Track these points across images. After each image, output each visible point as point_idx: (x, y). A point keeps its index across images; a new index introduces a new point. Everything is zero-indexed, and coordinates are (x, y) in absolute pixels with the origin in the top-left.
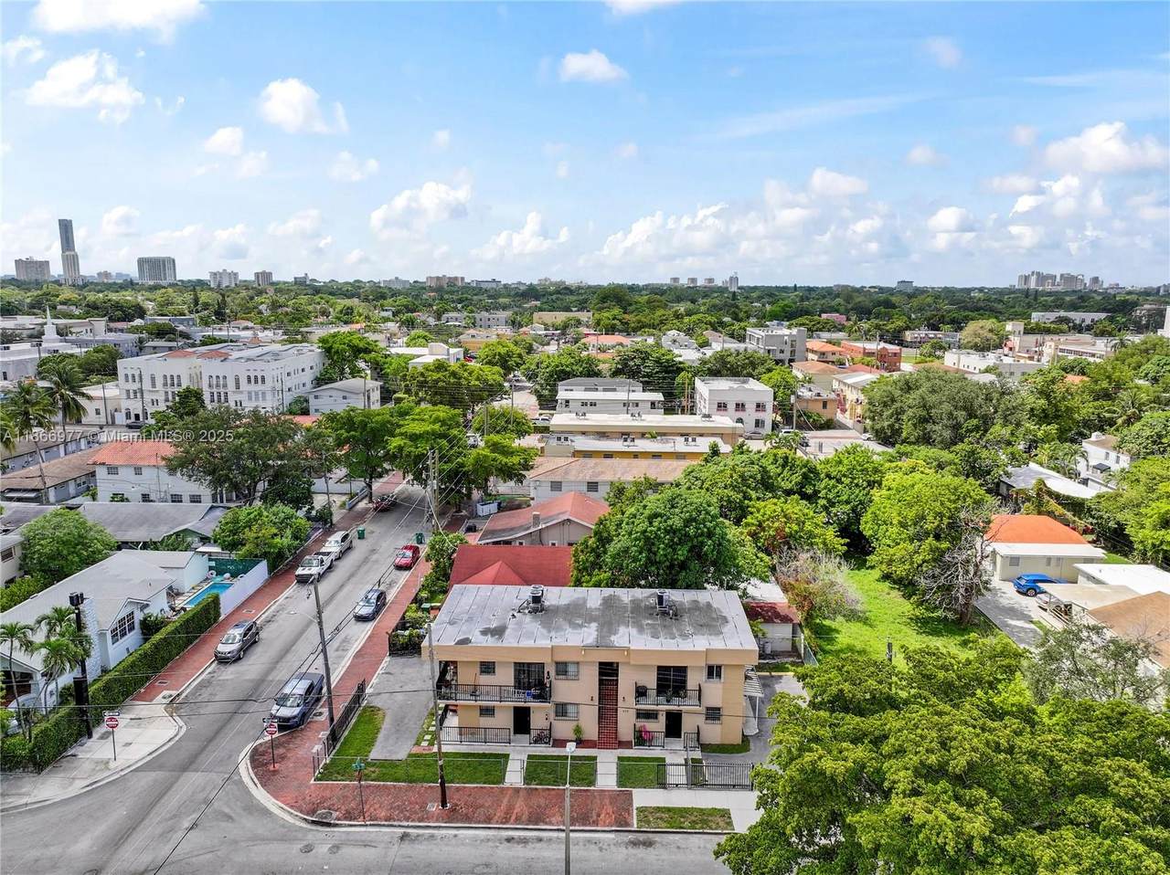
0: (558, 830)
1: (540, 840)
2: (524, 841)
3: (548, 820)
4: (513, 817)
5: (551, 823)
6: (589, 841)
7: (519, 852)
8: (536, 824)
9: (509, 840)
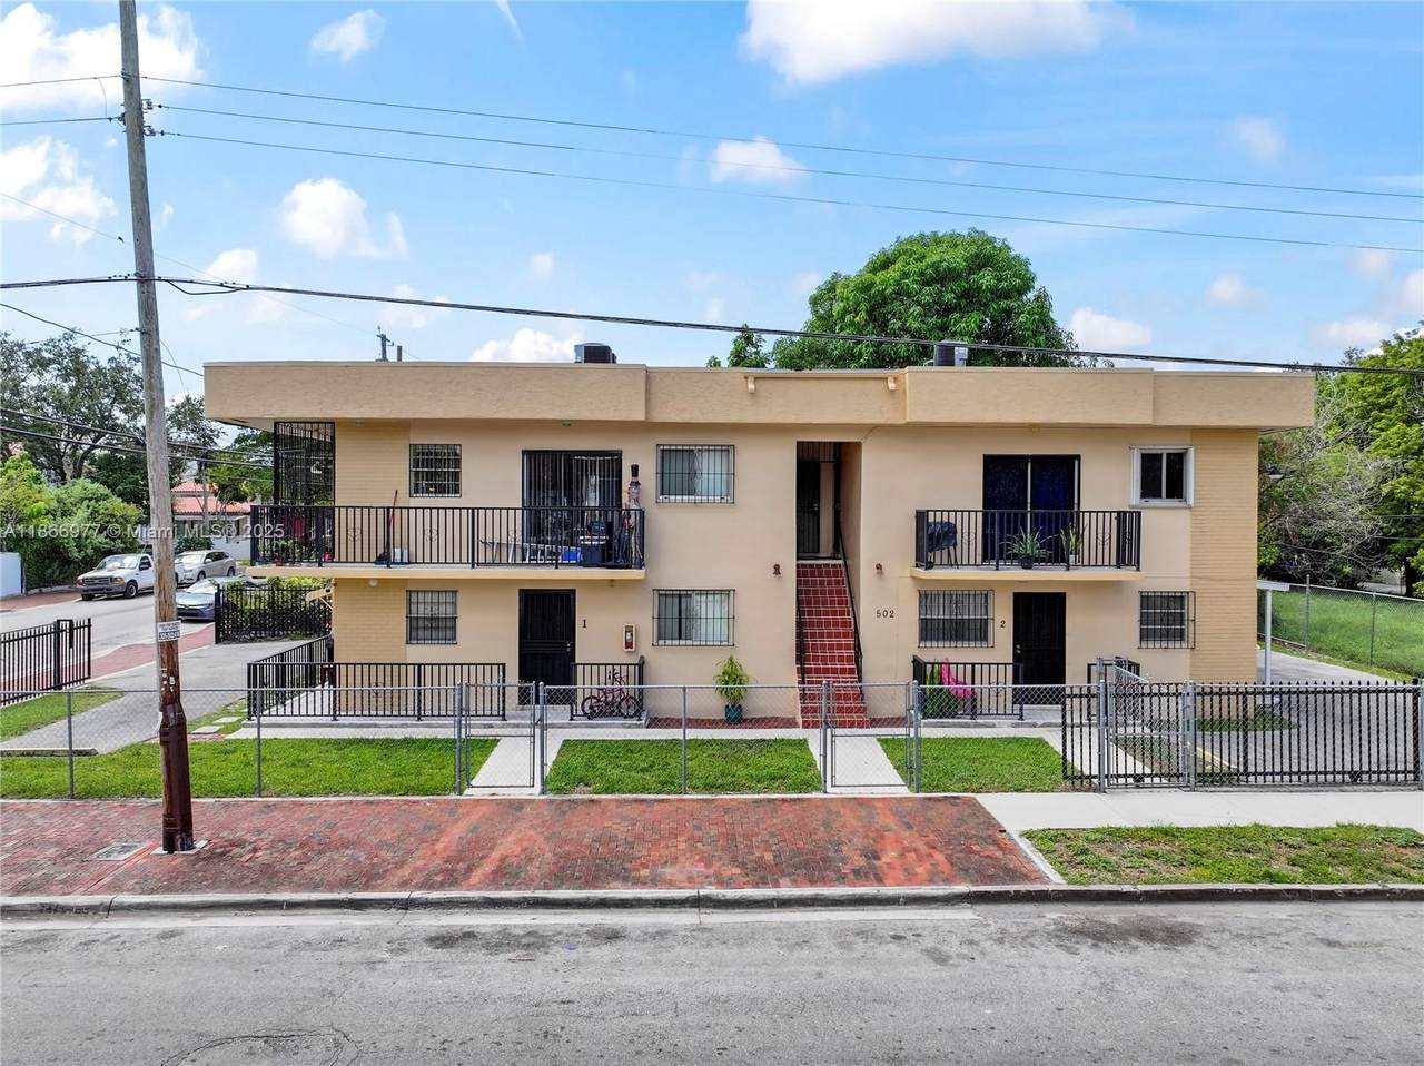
0: (698, 903)
1: (613, 936)
2: (534, 942)
3: (644, 872)
4: (488, 867)
5: (656, 881)
6: (863, 933)
7: (499, 975)
8: (592, 882)
9: (444, 941)
